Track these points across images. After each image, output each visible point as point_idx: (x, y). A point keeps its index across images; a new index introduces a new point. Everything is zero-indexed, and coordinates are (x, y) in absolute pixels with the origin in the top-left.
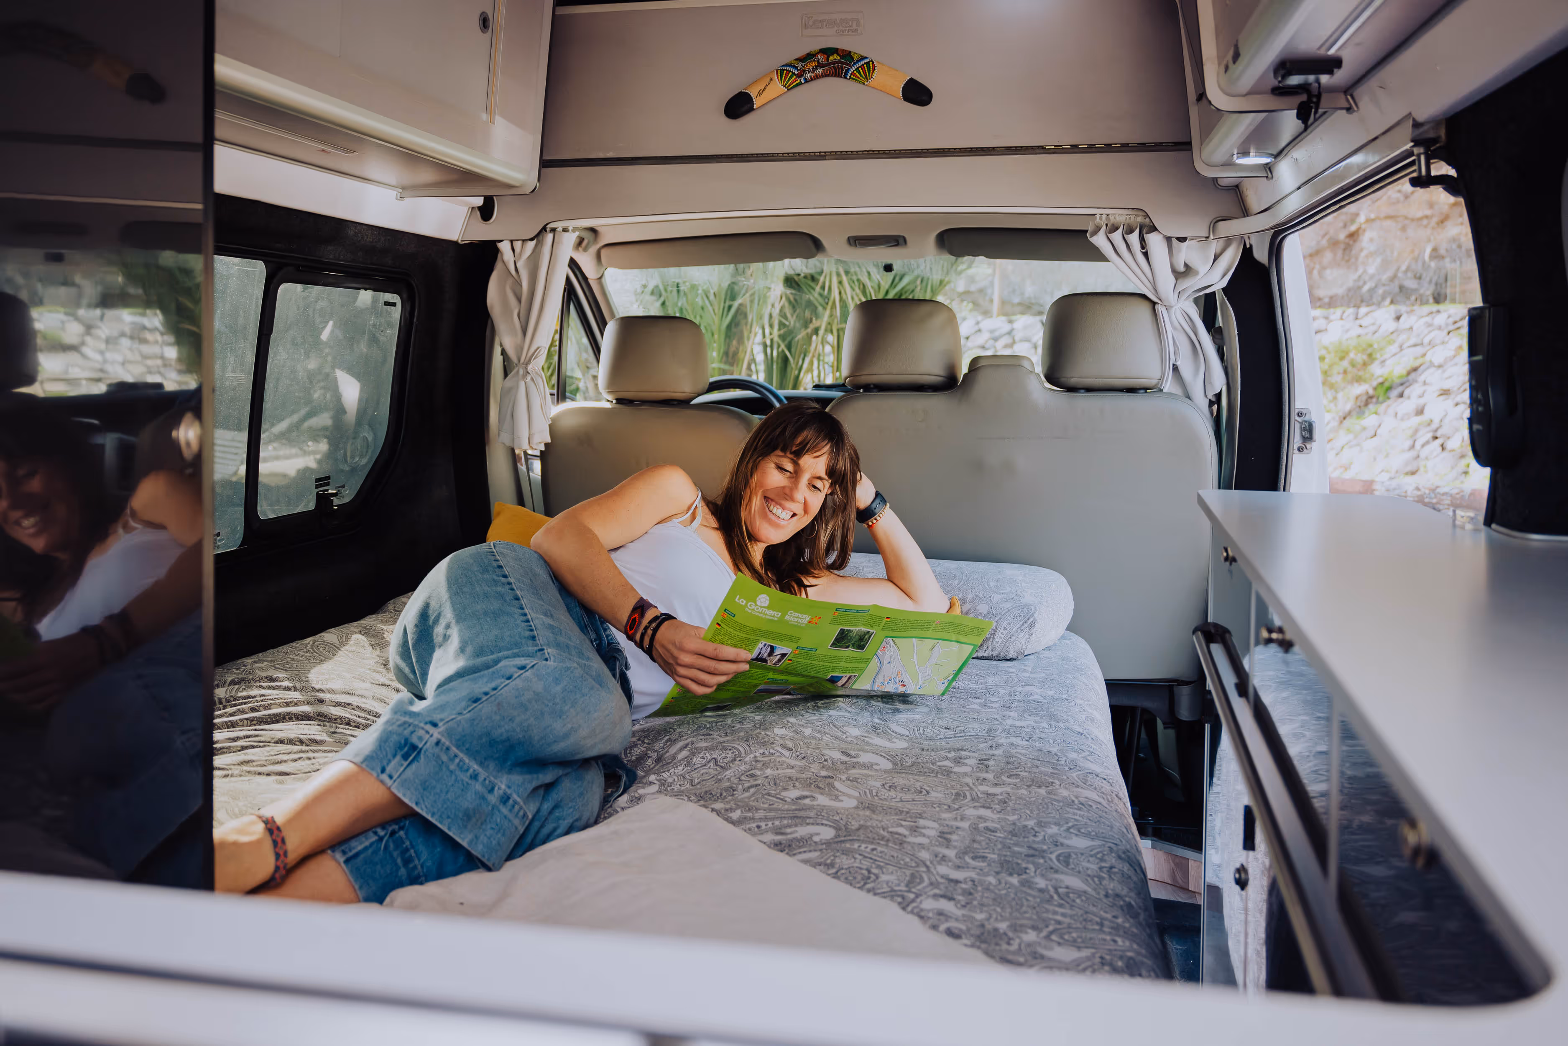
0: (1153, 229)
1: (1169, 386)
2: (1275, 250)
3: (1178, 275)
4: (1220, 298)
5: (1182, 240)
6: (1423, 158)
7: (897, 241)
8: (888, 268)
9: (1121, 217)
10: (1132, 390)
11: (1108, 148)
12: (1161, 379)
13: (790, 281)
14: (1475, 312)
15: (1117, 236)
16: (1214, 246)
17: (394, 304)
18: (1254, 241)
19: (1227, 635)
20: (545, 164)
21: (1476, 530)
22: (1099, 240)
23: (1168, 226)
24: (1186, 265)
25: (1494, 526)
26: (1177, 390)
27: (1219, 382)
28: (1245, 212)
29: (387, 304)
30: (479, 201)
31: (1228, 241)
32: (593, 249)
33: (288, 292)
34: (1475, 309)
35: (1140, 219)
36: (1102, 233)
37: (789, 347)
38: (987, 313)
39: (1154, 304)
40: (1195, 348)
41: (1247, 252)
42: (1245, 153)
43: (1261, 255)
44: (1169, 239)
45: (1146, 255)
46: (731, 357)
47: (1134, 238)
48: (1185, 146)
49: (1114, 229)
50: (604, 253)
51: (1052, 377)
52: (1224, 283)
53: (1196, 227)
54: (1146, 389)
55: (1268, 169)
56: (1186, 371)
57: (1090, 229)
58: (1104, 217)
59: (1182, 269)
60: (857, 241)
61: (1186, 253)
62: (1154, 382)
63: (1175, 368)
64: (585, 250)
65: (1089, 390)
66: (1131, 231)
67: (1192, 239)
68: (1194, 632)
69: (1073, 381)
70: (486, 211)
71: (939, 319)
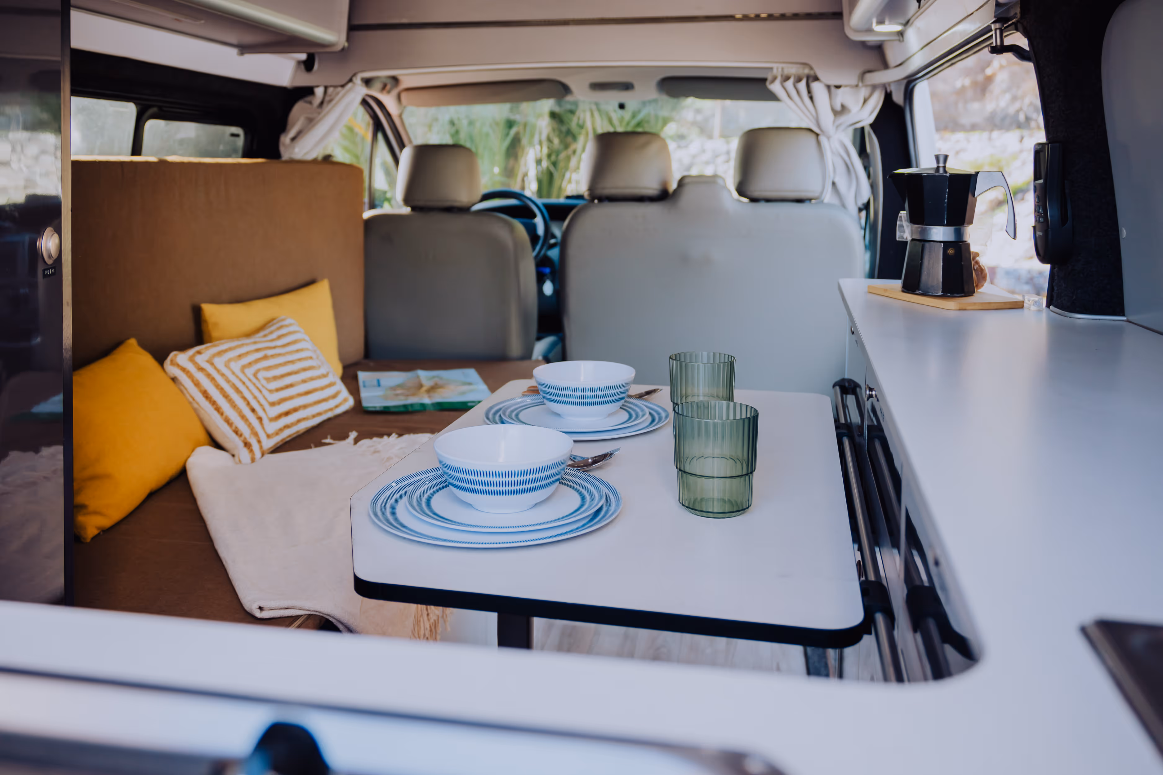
0: (816, 79)
1: (828, 197)
2: (909, 94)
3: (836, 113)
4: (868, 130)
5: (838, 87)
6: (998, 32)
7: (627, 87)
8: (622, 106)
9: (793, 70)
10: (800, 201)
11: (783, 17)
12: (822, 193)
13: (553, 115)
14: (1038, 147)
15: (789, 84)
16: (864, 92)
17: (237, 135)
18: (893, 88)
19: (858, 389)
20: (352, 28)
21: (1040, 311)
22: (776, 87)
23: (828, 76)
24: (843, 106)
25: (1051, 307)
26: (836, 201)
27: (866, 194)
28: (885, 65)
29: (233, 135)
30: (303, 56)
31: (874, 87)
32: (395, 92)
33: (152, 126)
34: (1039, 144)
35: (807, 71)
36: (777, 83)
37: (554, 164)
38: (710, 137)
39: (817, 135)
40: (849, 168)
41: (888, 96)
42: (881, 22)
43: (898, 98)
44: (828, 87)
45: (811, 98)
46: (509, 172)
47: (802, 85)
48: (838, 15)
49: (787, 78)
50: (404, 96)
51: (741, 190)
52: (872, 119)
53: (848, 78)
54: (810, 200)
55: (901, 34)
56: (842, 186)
57: (770, 78)
58: (780, 70)
59: (838, 108)
60: (598, 86)
61: (842, 97)
62: (816, 195)
63: (834, 184)
64: (389, 92)
65: (768, 200)
66: (799, 80)
67: (846, 86)
68: (834, 386)
69: (756, 194)
70: (308, 65)
71: (654, 147)
